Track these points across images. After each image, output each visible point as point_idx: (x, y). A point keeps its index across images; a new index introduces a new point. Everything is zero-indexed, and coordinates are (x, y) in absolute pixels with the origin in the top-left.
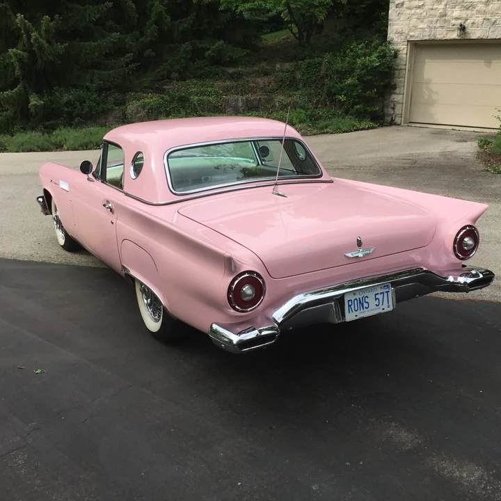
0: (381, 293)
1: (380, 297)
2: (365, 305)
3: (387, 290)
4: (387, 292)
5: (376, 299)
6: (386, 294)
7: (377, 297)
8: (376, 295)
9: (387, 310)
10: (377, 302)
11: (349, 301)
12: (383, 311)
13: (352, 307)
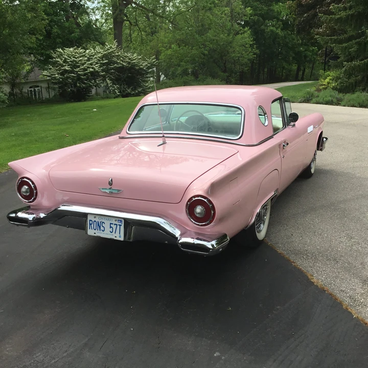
0: (115, 224)
1: (114, 227)
2: (102, 228)
3: (120, 224)
4: (120, 225)
5: (111, 227)
6: (118, 226)
7: (112, 225)
8: (111, 224)
9: (118, 238)
10: (111, 230)
11: (90, 220)
12: (115, 238)
13: (92, 225)
